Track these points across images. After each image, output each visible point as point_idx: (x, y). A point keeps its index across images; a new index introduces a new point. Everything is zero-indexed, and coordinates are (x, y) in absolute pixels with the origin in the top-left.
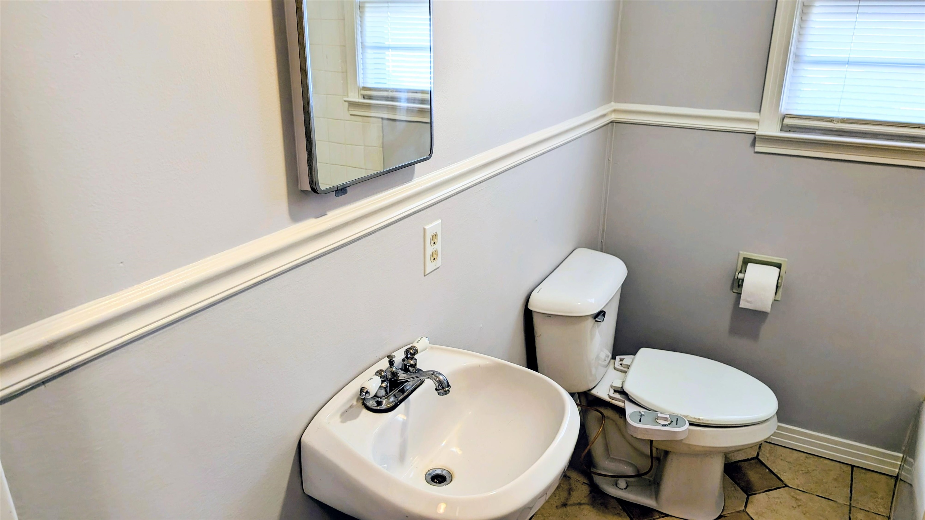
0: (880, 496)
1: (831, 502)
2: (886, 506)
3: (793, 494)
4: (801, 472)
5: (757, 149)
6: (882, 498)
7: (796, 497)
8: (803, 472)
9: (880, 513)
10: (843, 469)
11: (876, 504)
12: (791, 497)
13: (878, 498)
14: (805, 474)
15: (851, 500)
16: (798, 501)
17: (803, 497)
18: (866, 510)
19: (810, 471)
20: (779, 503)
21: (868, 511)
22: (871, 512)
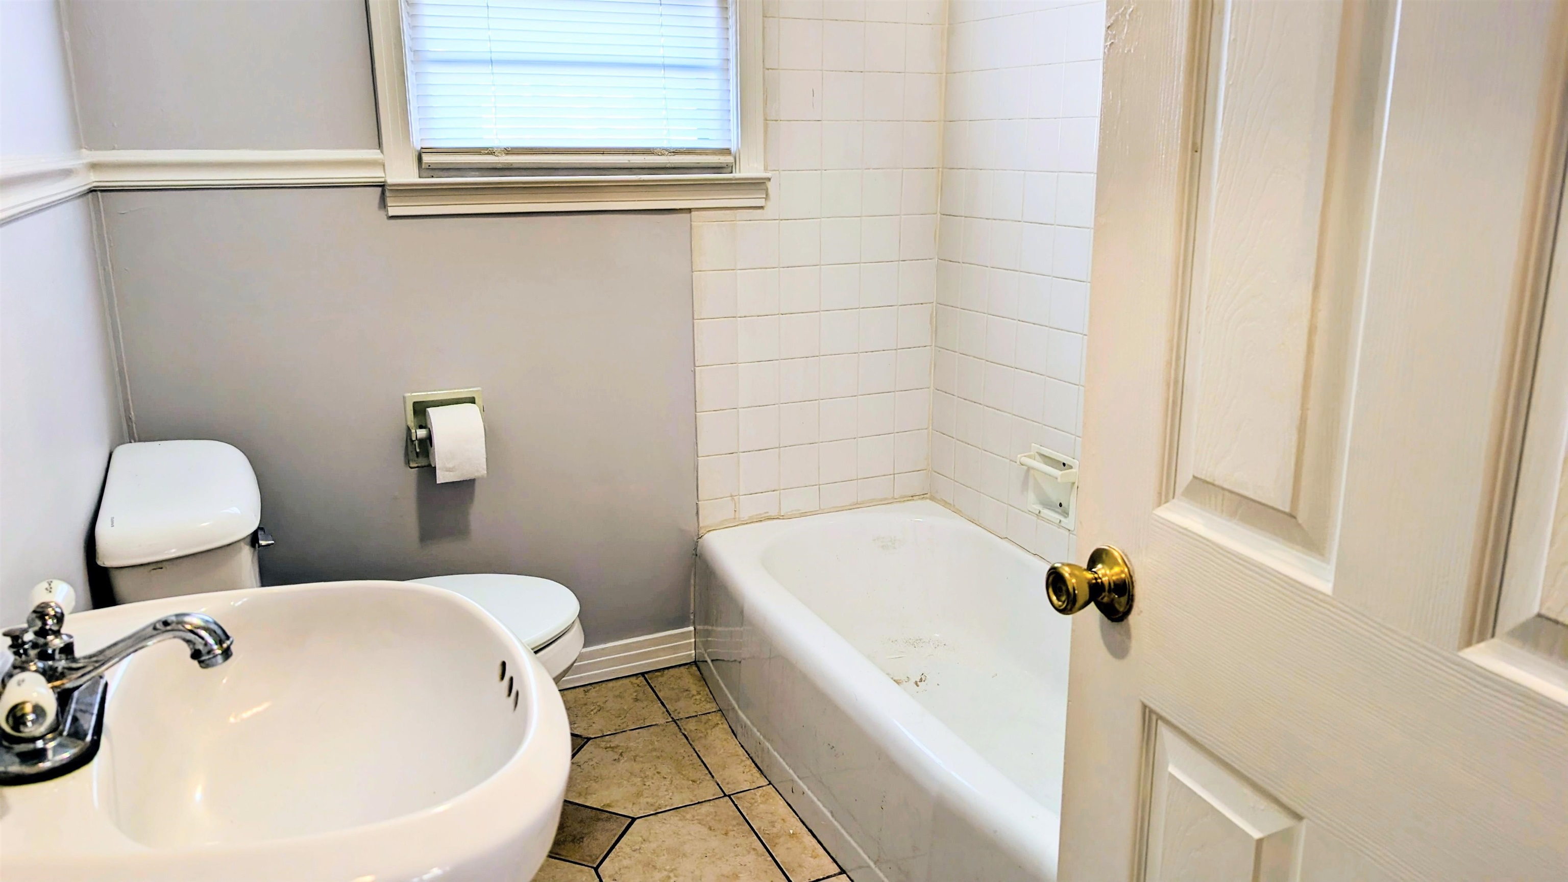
0: (694, 692)
1: (652, 729)
2: (708, 700)
3: (603, 744)
4: (592, 713)
5: (392, 211)
6: (699, 693)
7: (610, 745)
8: (595, 711)
9: (709, 711)
10: (635, 684)
11: (698, 703)
12: (605, 750)
13: (693, 695)
14: (598, 713)
15: (670, 715)
16: (615, 750)
17: (616, 741)
18: (693, 716)
19: (602, 706)
20: (595, 764)
21: (696, 716)
22: (699, 715)
